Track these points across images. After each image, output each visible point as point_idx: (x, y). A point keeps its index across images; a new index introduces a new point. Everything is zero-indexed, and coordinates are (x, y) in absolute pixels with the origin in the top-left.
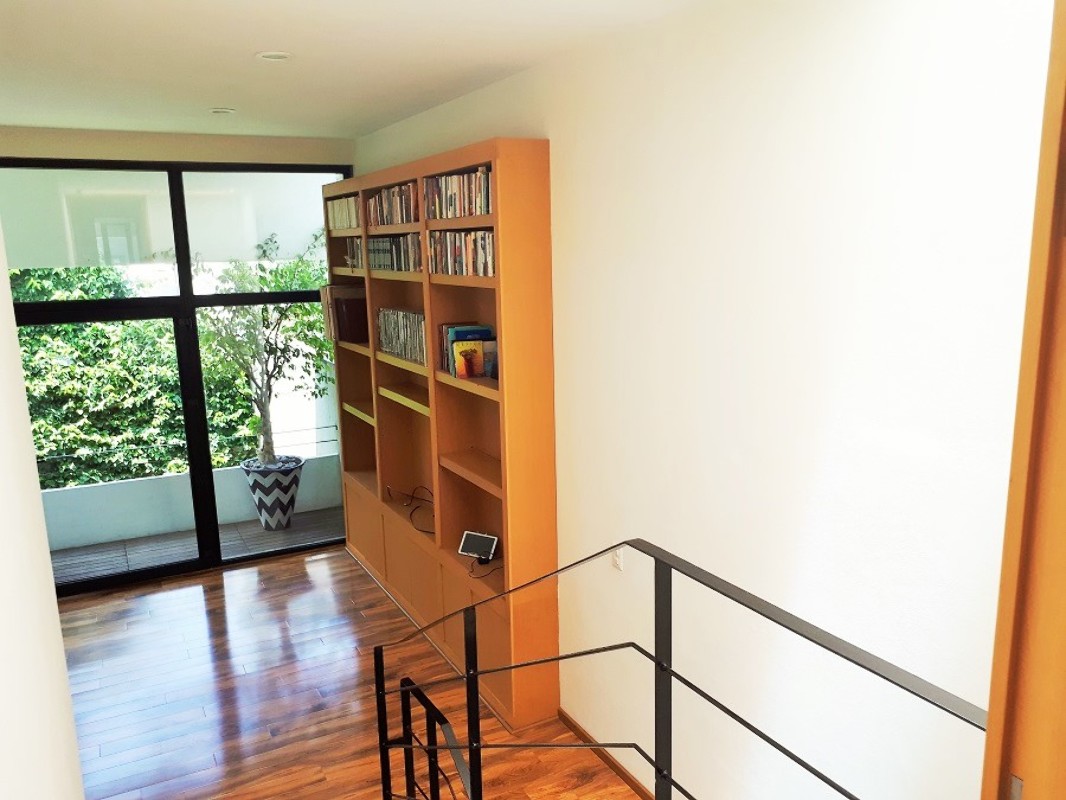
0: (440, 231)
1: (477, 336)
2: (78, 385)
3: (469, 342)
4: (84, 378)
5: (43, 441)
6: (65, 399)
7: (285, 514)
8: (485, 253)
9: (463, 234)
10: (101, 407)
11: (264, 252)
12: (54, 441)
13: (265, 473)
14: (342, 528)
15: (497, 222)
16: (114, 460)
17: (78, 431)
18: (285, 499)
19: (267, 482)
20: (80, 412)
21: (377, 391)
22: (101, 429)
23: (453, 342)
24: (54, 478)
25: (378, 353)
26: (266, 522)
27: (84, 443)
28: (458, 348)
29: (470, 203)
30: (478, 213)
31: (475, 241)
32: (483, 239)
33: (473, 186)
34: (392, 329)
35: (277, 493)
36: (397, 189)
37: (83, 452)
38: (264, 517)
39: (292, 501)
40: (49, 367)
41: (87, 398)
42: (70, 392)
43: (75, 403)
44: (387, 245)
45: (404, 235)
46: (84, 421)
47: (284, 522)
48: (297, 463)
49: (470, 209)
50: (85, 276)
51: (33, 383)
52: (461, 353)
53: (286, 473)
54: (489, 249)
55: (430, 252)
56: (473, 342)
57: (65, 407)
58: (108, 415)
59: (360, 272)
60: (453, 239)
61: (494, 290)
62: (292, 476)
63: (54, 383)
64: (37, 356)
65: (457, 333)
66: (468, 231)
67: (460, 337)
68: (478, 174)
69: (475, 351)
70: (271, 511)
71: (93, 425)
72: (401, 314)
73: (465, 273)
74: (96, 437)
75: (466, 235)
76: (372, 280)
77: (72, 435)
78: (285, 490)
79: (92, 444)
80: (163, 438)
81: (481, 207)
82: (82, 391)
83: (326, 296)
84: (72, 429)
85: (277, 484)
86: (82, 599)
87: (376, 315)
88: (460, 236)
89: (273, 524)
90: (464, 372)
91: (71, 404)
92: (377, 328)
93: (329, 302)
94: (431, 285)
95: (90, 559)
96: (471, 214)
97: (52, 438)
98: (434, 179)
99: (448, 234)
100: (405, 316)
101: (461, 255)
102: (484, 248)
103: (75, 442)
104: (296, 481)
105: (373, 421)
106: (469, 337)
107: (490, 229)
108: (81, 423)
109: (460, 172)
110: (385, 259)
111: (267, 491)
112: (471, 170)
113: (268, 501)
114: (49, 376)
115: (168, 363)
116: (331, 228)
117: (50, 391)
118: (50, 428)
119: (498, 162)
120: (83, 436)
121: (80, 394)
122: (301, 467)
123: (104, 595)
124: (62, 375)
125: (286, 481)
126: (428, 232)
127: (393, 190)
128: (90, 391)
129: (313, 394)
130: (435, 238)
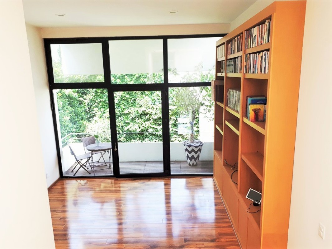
0: (249, 54)
1: (262, 102)
2: (150, 110)
3: (257, 105)
4: (153, 108)
5: (140, 126)
6: (146, 114)
7: (195, 161)
8: (265, 62)
9: (257, 54)
10: (156, 117)
11: (198, 68)
12: (143, 126)
13: (189, 146)
14: (212, 171)
15: (271, 47)
16: (158, 133)
17: (150, 124)
18: (196, 156)
19: (190, 149)
20: (150, 118)
21: (225, 121)
22: (156, 124)
23: (250, 104)
24: (143, 137)
25: (226, 107)
26: (189, 162)
27: (151, 127)
28: (251, 108)
29: (262, 39)
30: (264, 43)
31: (262, 57)
32: (265, 55)
33: (263, 30)
34: (231, 97)
35: (193, 153)
36: (236, 38)
37: (150, 130)
38: (189, 161)
39: (198, 157)
40: (144, 104)
41: (153, 114)
42: (148, 112)
43: (149, 116)
44: (232, 63)
45: (237, 58)
46: (151, 121)
47: (195, 164)
48: (201, 144)
49: (261, 42)
50: (155, 77)
51: (140, 109)
52: (253, 110)
53: (196, 147)
54: (267, 59)
55: (245, 64)
56: (259, 105)
57: (147, 116)
58: (158, 120)
59: (224, 75)
60: (253, 57)
61: (267, 80)
62: (198, 148)
63: (144, 109)
64: (141, 101)
65: (252, 100)
66: (259, 52)
67: (253, 103)
68: (266, 23)
69: (260, 109)
70: (191, 159)
71: (154, 123)
72: (235, 91)
73: (257, 73)
74: (154, 126)
75: (259, 54)
76: (227, 77)
77: (148, 125)
78: (196, 153)
79: (153, 128)
80: (172, 128)
81: (265, 40)
82: (151, 112)
83: (213, 84)
84: (148, 124)
85: (193, 150)
86: (127, 180)
87: (227, 91)
88: (256, 55)
89: (191, 164)
90: (253, 119)
91: (148, 116)
92: (227, 96)
93: (214, 86)
94: (245, 79)
95: (135, 166)
96: (261, 44)
97: (143, 125)
98: (249, 30)
99: (252, 54)
100: (236, 93)
101: (256, 65)
102: (265, 60)
103: (148, 127)
104: (200, 150)
105: (222, 133)
106: (258, 102)
107: (268, 50)
108: (150, 122)
109: (258, 25)
110: (231, 68)
111: (190, 152)
112: (263, 22)
113: (190, 155)
114: (143, 107)
115: (175, 105)
116: (217, 58)
117: (143, 112)
118: (143, 122)
119: (275, 14)
120: (151, 126)
121: (151, 113)
122: (202, 146)
123: (134, 180)
124: (147, 107)
125: (196, 150)
126: (245, 55)
127: (235, 39)
128: (154, 112)
129: (210, 120)
130: (247, 57)
